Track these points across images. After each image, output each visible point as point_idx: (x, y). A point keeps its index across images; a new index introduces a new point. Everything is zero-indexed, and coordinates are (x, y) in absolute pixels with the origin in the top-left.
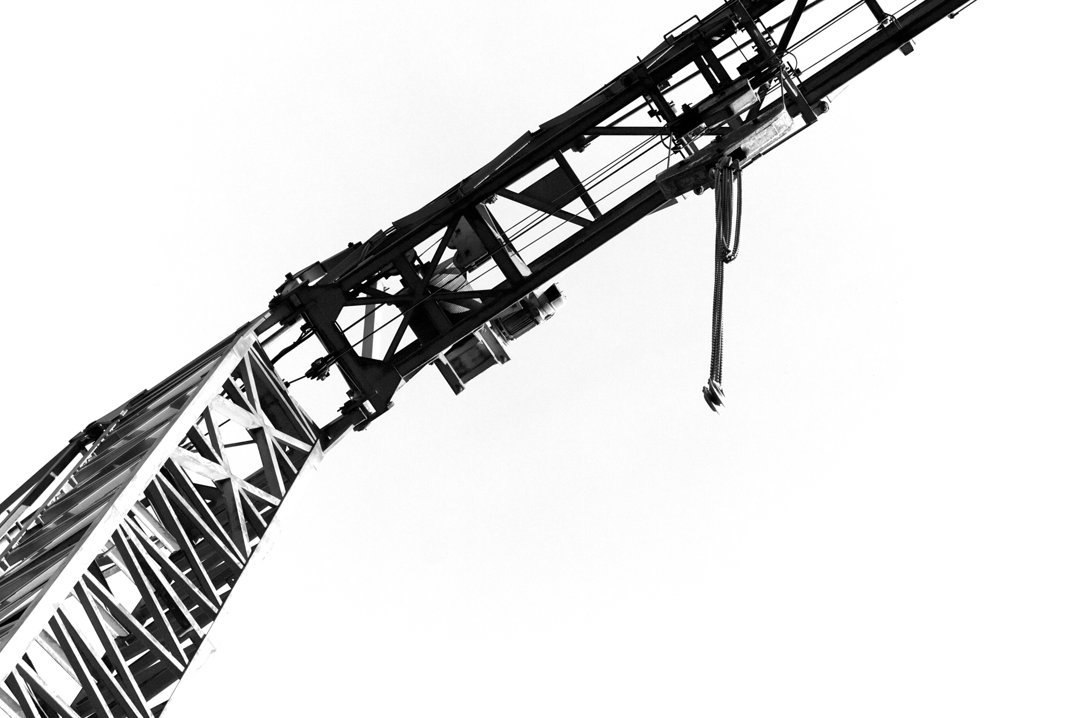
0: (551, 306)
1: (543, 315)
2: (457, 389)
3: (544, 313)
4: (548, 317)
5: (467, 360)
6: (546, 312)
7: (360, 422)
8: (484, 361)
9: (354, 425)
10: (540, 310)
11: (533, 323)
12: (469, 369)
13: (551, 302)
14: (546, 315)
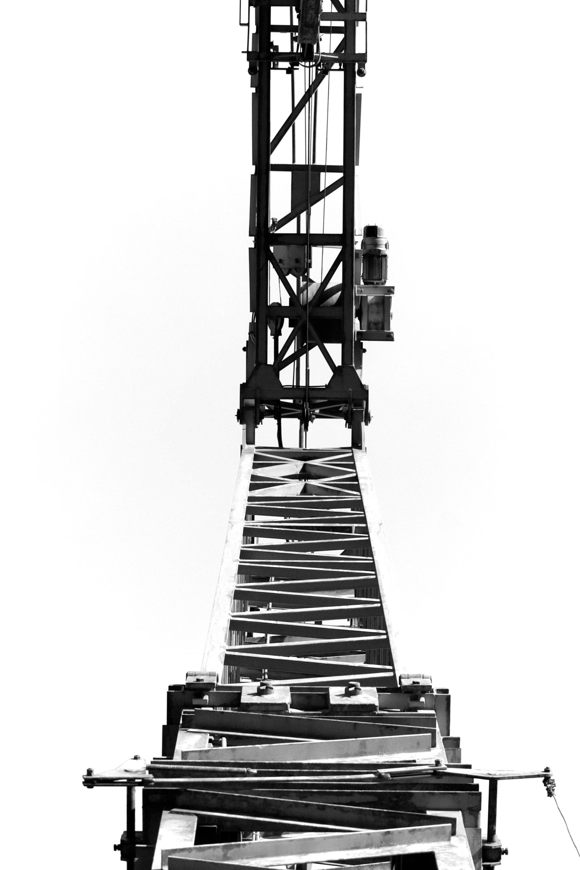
0: (381, 238)
1: (382, 248)
2: (389, 337)
3: (381, 246)
4: (386, 246)
5: (374, 317)
6: (382, 245)
7: (364, 416)
8: (384, 306)
9: (362, 421)
10: (378, 247)
11: (384, 259)
12: (382, 320)
13: (376, 236)
14: (384, 246)
